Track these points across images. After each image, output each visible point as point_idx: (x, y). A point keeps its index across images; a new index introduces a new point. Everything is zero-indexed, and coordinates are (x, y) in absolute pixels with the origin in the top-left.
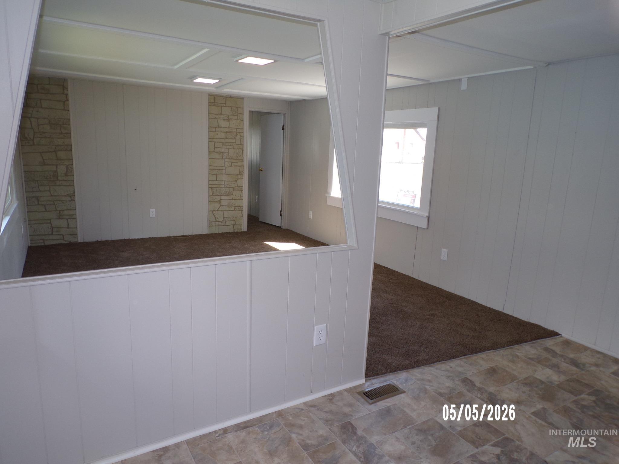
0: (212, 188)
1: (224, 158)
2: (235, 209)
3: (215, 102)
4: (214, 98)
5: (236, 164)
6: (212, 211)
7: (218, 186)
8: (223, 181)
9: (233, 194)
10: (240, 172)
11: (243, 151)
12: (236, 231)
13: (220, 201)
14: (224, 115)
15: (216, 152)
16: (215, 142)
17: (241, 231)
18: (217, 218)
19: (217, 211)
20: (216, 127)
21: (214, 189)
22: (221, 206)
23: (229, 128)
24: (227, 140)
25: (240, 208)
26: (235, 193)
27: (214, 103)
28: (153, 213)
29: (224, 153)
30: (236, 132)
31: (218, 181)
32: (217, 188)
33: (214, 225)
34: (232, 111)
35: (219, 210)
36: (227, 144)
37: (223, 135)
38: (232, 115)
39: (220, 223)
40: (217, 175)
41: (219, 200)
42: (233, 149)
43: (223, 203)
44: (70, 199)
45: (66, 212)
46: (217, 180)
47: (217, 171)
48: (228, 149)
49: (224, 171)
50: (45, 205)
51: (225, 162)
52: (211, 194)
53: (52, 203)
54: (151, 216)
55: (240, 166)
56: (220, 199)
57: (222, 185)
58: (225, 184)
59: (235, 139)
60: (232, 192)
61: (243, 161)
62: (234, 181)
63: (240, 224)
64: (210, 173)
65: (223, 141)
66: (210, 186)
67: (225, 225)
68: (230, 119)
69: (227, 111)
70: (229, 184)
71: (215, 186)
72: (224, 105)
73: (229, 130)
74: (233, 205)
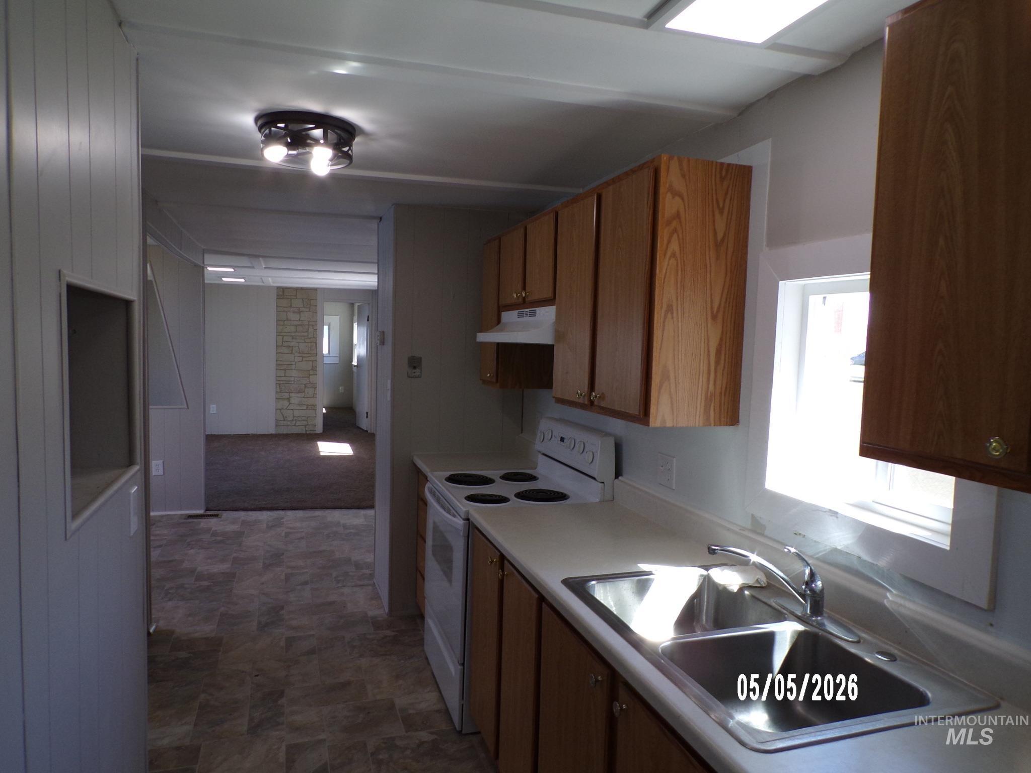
0: (280, 384)
1: (293, 352)
2: (307, 407)
3: (283, 295)
4: (283, 291)
5: (307, 359)
6: (280, 409)
7: (287, 382)
8: (291, 377)
9: (304, 392)
10: (312, 368)
11: (316, 345)
12: (308, 433)
13: (289, 399)
14: (293, 308)
15: (284, 346)
16: (283, 336)
17: (315, 432)
18: (286, 417)
19: (286, 409)
20: (284, 321)
21: (282, 385)
22: (290, 404)
23: (300, 321)
24: (297, 334)
25: (313, 407)
26: (307, 390)
27: (283, 297)
28: (213, 408)
29: (293, 347)
30: (309, 325)
31: (287, 377)
32: (286, 385)
33: (282, 424)
34: (303, 302)
35: (288, 408)
36: (298, 337)
37: (293, 329)
38: (304, 307)
39: (289, 423)
40: (285, 370)
41: (288, 397)
42: (305, 342)
43: (292, 401)
46: (285, 376)
47: (285, 366)
48: (299, 343)
49: (293, 367)
51: (295, 357)
52: (279, 390)
54: (211, 412)
55: (312, 361)
56: (290, 397)
57: (292, 381)
58: (295, 380)
59: (307, 331)
60: (303, 389)
61: (317, 355)
62: (305, 377)
63: (313, 425)
64: (277, 368)
65: (293, 334)
66: (278, 382)
67: (295, 426)
68: (301, 311)
69: (297, 303)
70: (299, 380)
71: (284, 382)
72: (295, 298)
73: (300, 323)
74: (305, 403)
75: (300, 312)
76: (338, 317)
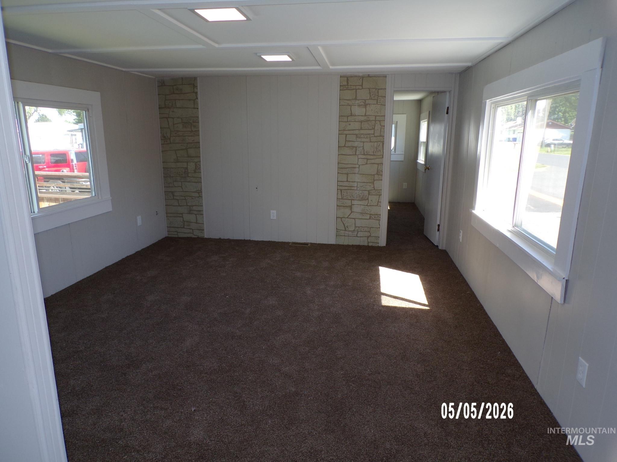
0: (341, 190)
1: (357, 153)
2: (370, 217)
3: (348, 85)
4: (348, 80)
5: (373, 161)
6: (341, 218)
7: (349, 188)
8: (355, 182)
9: (368, 199)
10: (378, 172)
11: (383, 144)
12: (370, 244)
13: (351, 207)
14: (358, 100)
15: (347, 147)
16: (346, 135)
17: (377, 245)
18: (347, 227)
19: (347, 218)
20: (348, 116)
21: (344, 191)
22: (352, 212)
23: (365, 115)
24: (362, 132)
25: (377, 217)
26: (370, 198)
27: (347, 87)
28: (273, 214)
29: (357, 148)
30: (375, 121)
31: (350, 182)
32: (348, 191)
33: (343, 234)
34: (370, 93)
35: (349, 217)
36: (362, 136)
38: (371, 99)
39: (350, 233)
40: (347, 174)
41: (350, 205)
42: (370, 142)
43: (356, 209)
44: (199, 196)
45: (194, 208)
46: (347, 181)
47: (348, 169)
48: (364, 142)
49: (357, 170)
50: (178, 200)
51: (358, 159)
52: (340, 197)
53: (184, 198)
54: (272, 218)
55: (378, 164)
56: (352, 205)
57: (354, 187)
58: (358, 186)
59: (374, 129)
60: (367, 196)
61: (383, 157)
62: (370, 183)
63: (376, 237)
64: (339, 172)
65: (357, 132)
66: (339, 188)
67: (357, 236)
68: (367, 104)
69: (363, 94)
70: (363, 186)
71: (346, 188)
72: (360, 87)
73: (365, 118)
74: (368, 213)
75: (365, 105)
76: (405, 115)
